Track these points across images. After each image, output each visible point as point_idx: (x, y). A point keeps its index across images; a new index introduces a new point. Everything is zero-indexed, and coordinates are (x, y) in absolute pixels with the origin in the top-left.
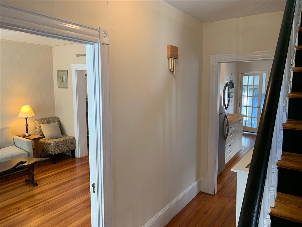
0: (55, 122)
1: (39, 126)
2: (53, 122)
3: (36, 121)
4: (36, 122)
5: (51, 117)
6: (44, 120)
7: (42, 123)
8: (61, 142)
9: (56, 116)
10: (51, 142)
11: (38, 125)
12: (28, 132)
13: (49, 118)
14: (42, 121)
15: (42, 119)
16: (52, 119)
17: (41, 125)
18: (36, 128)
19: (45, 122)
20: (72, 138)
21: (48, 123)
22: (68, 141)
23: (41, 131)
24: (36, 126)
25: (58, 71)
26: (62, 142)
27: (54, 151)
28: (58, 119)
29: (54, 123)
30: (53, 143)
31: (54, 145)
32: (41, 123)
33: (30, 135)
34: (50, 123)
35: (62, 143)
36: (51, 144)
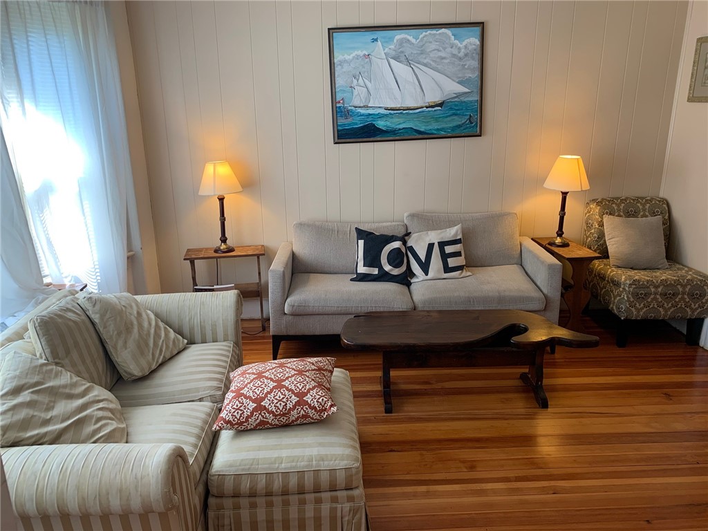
0: (654, 214)
1: (600, 220)
2: (647, 214)
3: (593, 206)
4: (591, 206)
5: (642, 198)
6: (618, 206)
7: (610, 214)
8: (656, 287)
9: (663, 194)
10: (623, 280)
11: (597, 217)
12: (563, 233)
13: (637, 199)
14: (609, 206)
15: (612, 201)
16: (644, 205)
17: (606, 218)
18: (589, 226)
19: (619, 210)
20: (701, 281)
21: (629, 216)
22: (684, 286)
23: (601, 235)
24: (589, 218)
26: (658, 286)
27: (627, 310)
28: (665, 206)
29: (650, 218)
30: (628, 282)
31: (631, 289)
32: (607, 213)
33: (565, 245)
34: (634, 216)
36: (622, 286)
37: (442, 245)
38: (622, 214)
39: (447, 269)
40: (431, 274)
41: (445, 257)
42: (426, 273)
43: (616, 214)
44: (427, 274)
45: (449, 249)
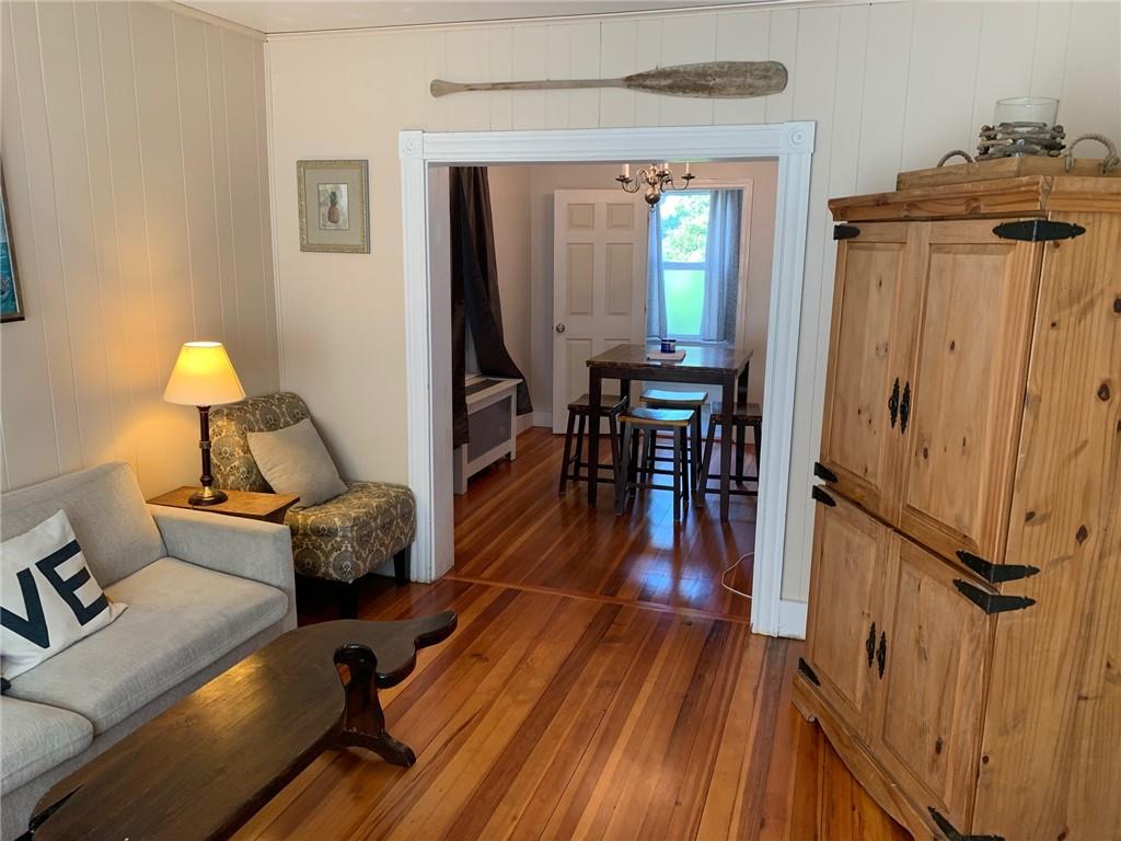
0: (296, 418)
1: (242, 442)
2: (290, 419)
3: (222, 422)
5: (272, 397)
8: (376, 519)
10: (337, 523)
11: (237, 439)
13: (267, 400)
15: (242, 408)
16: (279, 407)
17: (255, 440)
19: (257, 423)
20: (405, 494)
21: (271, 428)
22: (395, 507)
25: (303, 165)
26: (377, 517)
28: (299, 403)
29: (296, 426)
30: (348, 524)
31: (354, 533)
32: (246, 430)
33: (220, 497)
34: (278, 427)
35: (379, 521)
36: (341, 534)
37: (48, 566)
38: (262, 426)
39: (85, 615)
40: (56, 639)
41: (66, 590)
42: (43, 642)
43: (256, 428)
44: (46, 645)
45: (66, 571)
